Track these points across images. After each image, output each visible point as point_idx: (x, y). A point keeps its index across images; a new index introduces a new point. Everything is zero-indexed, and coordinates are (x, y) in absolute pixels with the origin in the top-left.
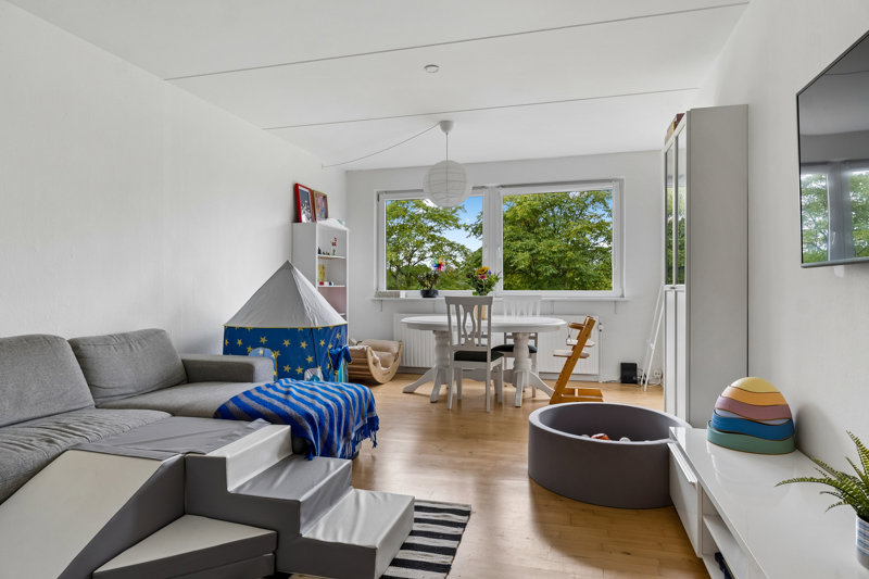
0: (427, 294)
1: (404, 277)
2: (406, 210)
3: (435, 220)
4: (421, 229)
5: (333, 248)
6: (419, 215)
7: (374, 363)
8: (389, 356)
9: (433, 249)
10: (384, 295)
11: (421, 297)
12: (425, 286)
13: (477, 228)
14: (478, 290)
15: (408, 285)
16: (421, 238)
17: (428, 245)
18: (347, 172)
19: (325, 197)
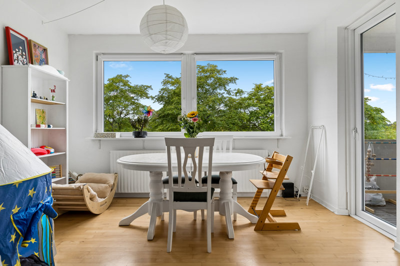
0: (138, 135)
1: (117, 124)
2: (118, 87)
3: (135, 93)
4: (127, 98)
5: (52, 94)
6: (126, 90)
7: (91, 199)
8: (106, 188)
9: (133, 109)
10: (102, 135)
11: (133, 137)
12: (136, 128)
13: (159, 98)
14: (188, 131)
15: (120, 129)
16: (127, 103)
17: (130, 107)
18: (69, 35)
19: (45, 50)
